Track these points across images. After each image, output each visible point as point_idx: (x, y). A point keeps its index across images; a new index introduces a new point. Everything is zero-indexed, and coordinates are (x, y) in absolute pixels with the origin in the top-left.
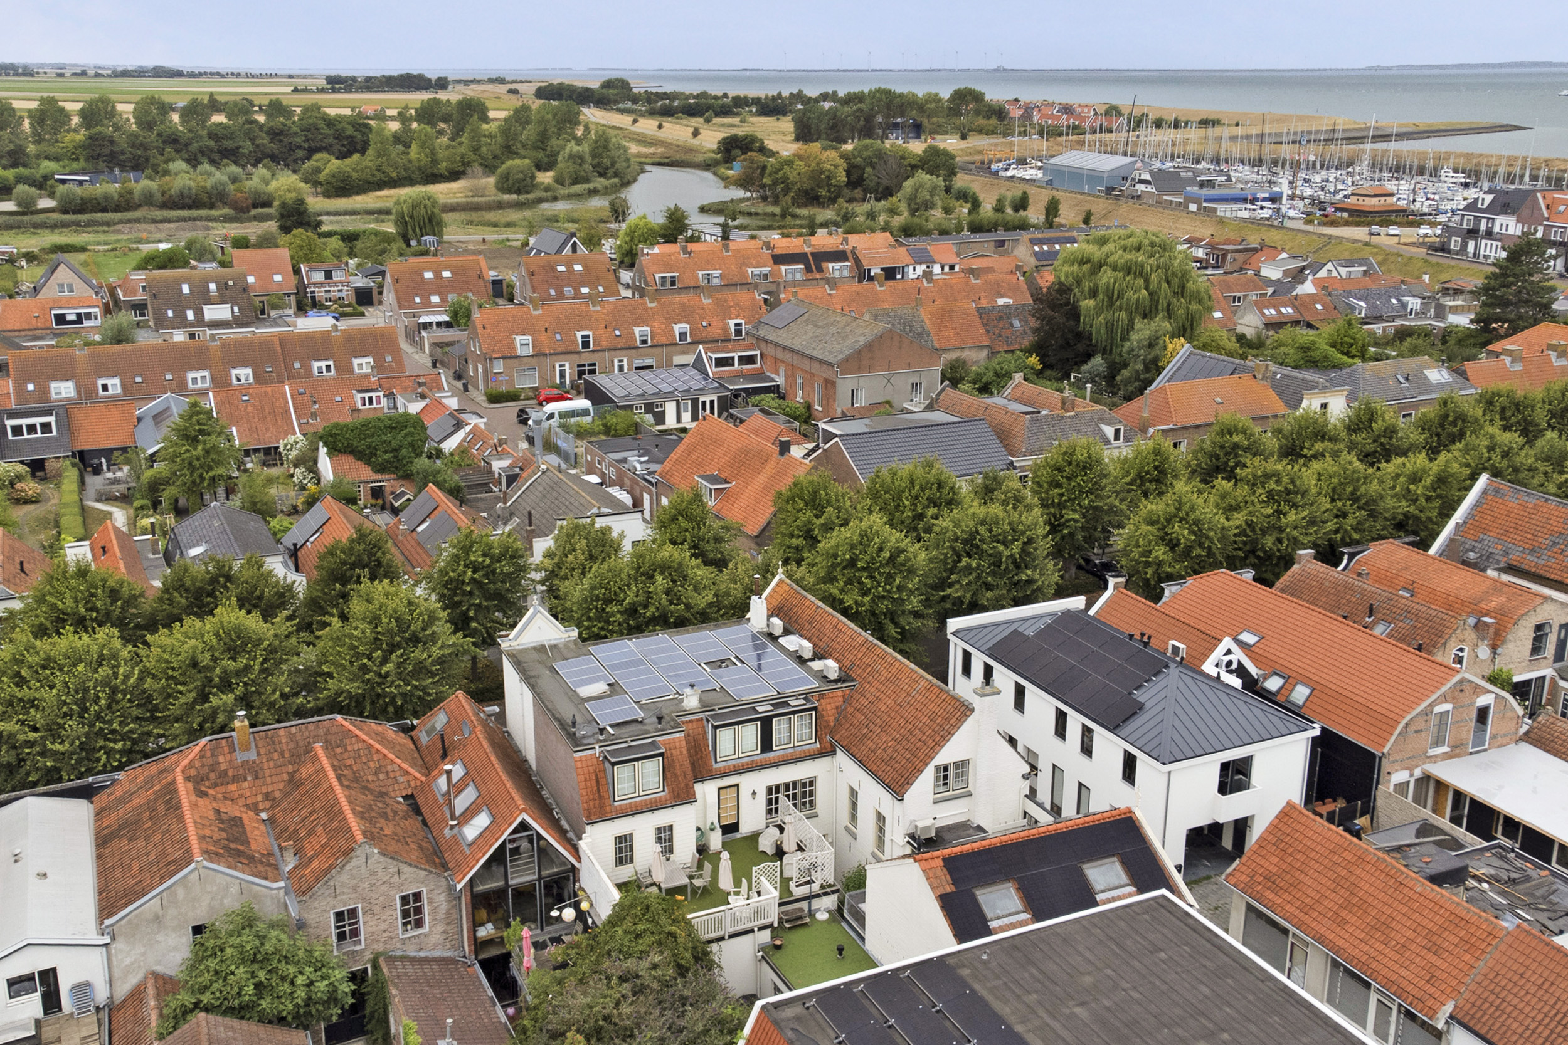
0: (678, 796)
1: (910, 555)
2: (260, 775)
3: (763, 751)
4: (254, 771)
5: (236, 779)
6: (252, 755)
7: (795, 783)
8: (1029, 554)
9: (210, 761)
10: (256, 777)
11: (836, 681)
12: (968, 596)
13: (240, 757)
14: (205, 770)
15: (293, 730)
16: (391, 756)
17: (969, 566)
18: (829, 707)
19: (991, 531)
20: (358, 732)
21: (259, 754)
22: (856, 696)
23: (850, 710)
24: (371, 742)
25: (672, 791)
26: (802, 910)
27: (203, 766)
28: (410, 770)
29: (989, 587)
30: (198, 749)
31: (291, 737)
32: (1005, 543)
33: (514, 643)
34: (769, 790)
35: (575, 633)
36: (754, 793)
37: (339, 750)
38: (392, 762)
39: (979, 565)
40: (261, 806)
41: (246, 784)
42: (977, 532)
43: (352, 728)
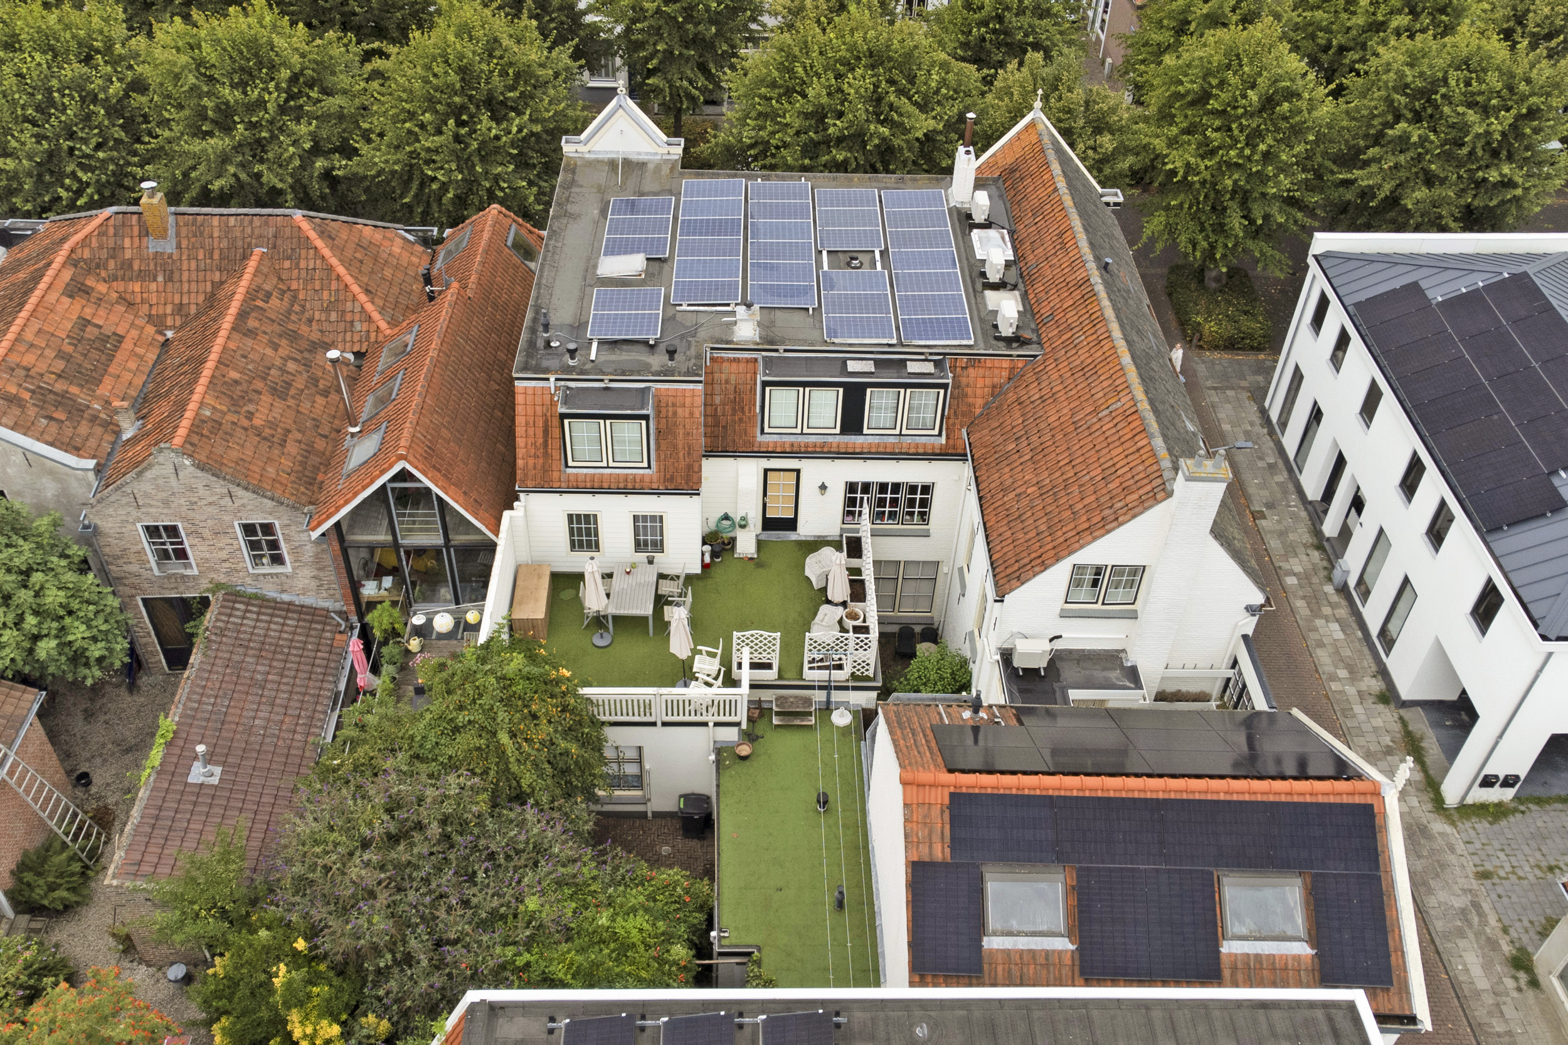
0: (672, 479)
1: (1303, 105)
2: (176, 276)
3: (844, 431)
4: (168, 269)
5: (146, 276)
6: (168, 246)
7: (896, 487)
8: (1520, 136)
9: (111, 243)
10: (171, 279)
11: (1009, 341)
12: (1387, 188)
13: (153, 246)
14: (104, 254)
15: (232, 220)
16: (355, 288)
17: (1404, 138)
18: (978, 382)
19: (1468, 84)
20: (319, 243)
21: (179, 246)
22: (1030, 377)
23: (1011, 397)
24: (334, 261)
25: (663, 470)
26: (808, 701)
27: (101, 247)
28: (376, 316)
29: (1430, 180)
30: (96, 222)
31: (227, 230)
32: (1486, 111)
33: (581, 148)
34: (851, 487)
35: (678, 151)
36: (823, 487)
37: (287, 264)
38: (354, 298)
39: (1423, 140)
40: (169, 322)
41: (153, 286)
42: (1445, 80)
43: (312, 235)
